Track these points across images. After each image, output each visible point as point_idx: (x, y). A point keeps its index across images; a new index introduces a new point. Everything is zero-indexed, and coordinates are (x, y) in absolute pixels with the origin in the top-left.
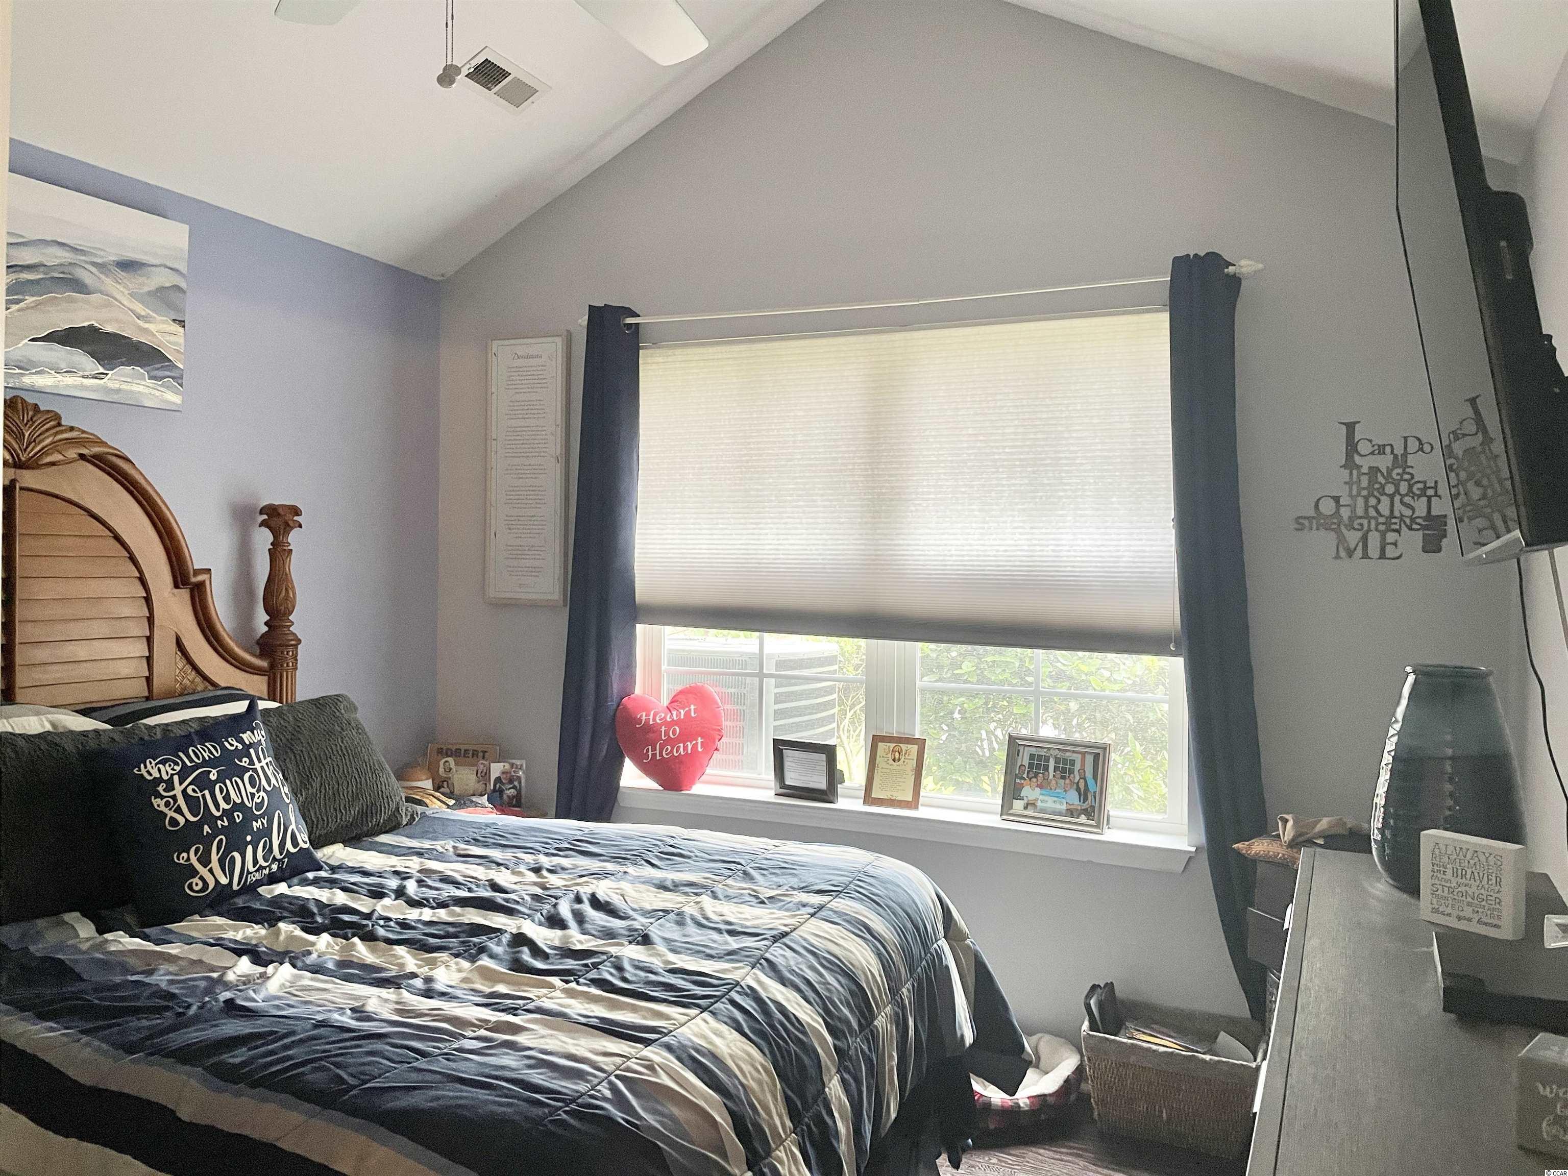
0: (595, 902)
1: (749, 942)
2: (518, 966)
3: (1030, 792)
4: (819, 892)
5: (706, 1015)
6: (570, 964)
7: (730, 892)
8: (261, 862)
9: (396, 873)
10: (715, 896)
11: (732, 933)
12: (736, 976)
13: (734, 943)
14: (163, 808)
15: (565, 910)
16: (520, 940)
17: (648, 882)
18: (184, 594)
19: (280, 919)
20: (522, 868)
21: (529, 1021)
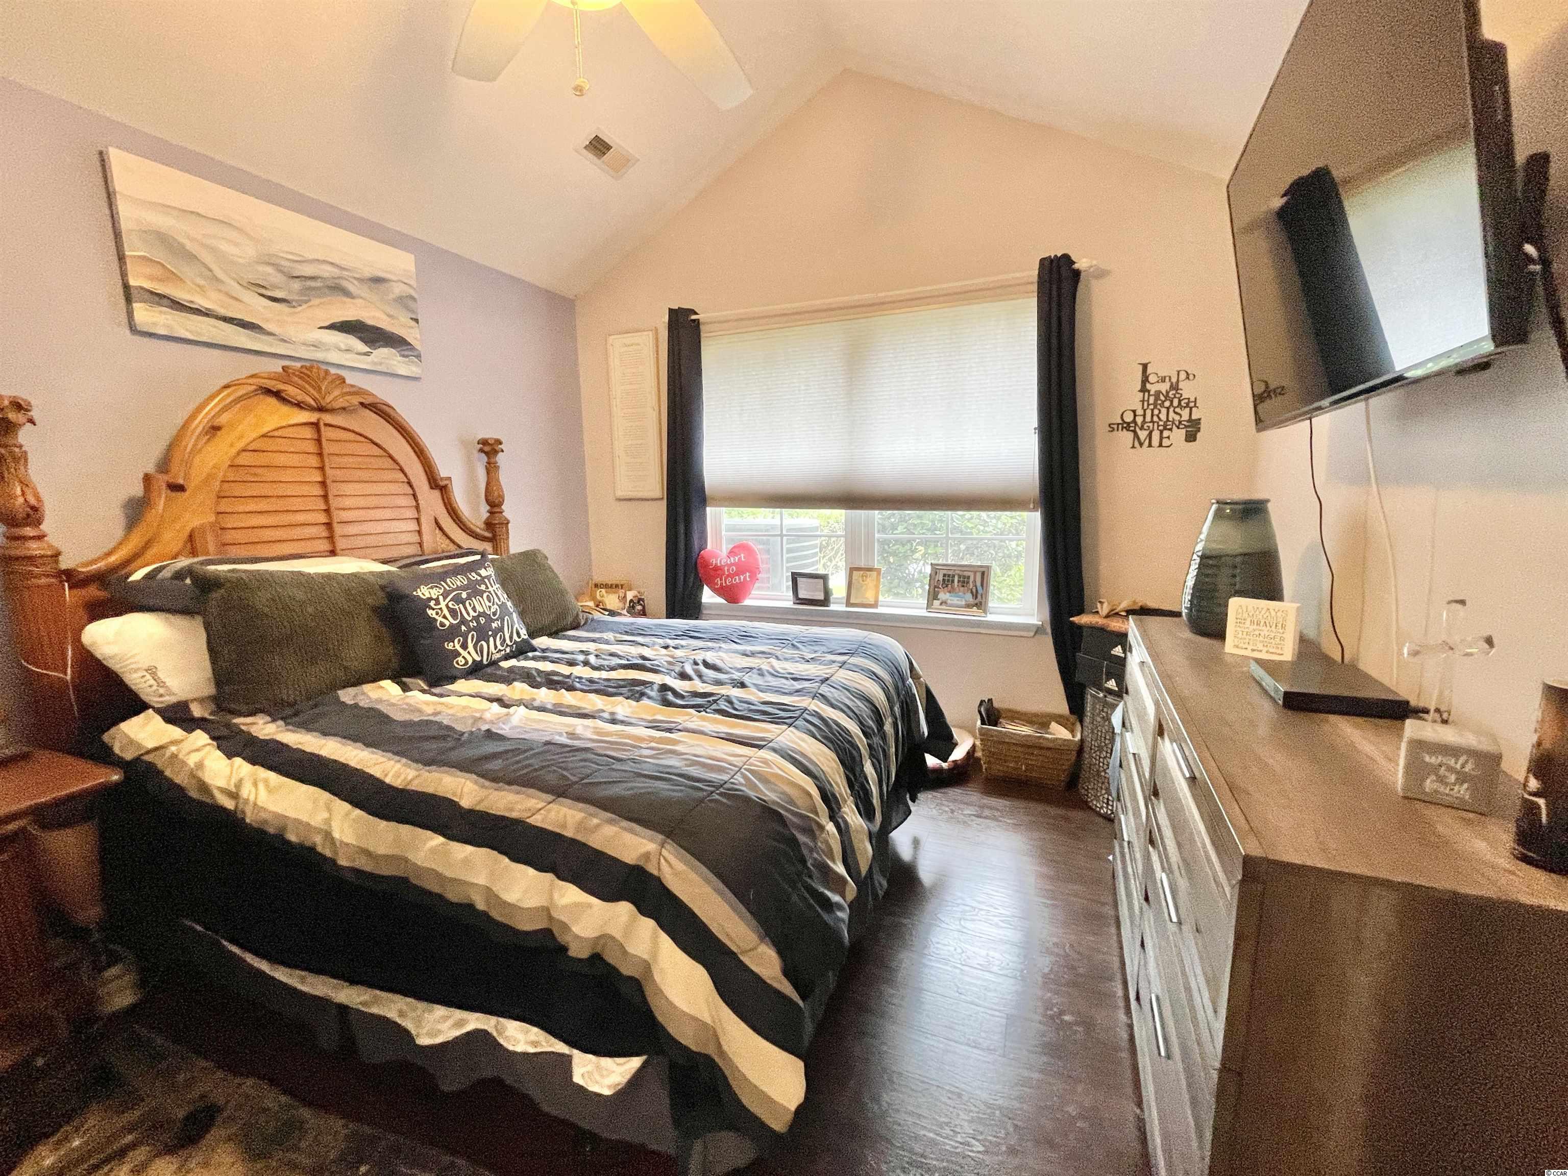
0: (706, 664)
1: (806, 684)
2: (667, 703)
3: (943, 596)
4: (840, 654)
5: (791, 729)
6: (699, 701)
7: (787, 656)
8: (499, 647)
9: (582, 652)
10: (777, 658)
11: (795, 679)
12: (804, 704)
13: (798, 685)
14: (434, 616)
15: (689, 669)
16: (664, 688)
17: (736, 652)
18: (436, 494)
19: (514, 680)
20: (657, 647)
21: (681, 736)
